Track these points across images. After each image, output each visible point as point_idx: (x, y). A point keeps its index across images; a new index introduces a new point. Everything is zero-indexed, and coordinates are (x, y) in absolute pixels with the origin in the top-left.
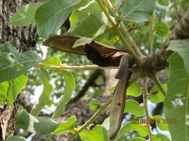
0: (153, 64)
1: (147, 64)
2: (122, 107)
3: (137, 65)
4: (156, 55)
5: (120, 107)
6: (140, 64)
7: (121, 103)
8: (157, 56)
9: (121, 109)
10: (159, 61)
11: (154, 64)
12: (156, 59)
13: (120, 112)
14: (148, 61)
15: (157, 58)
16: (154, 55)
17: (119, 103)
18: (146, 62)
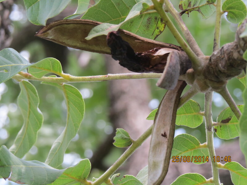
0: (220, 65)
1: (211, 67)
2: (168, 140)
3: (194, 69)
4: (225, 50)
5: (166, 140)
6: (200, 68)
7: (168, 134)
8: (227, 51)
9: (167, 143)
10: (231, 60)
11: (222, 66)
12: (226, 57)
13: (166, 148)
14: (212, 60)
15: (227, 54)
16: (222, 50)
17: (165, 133)
18: (209, 63)
